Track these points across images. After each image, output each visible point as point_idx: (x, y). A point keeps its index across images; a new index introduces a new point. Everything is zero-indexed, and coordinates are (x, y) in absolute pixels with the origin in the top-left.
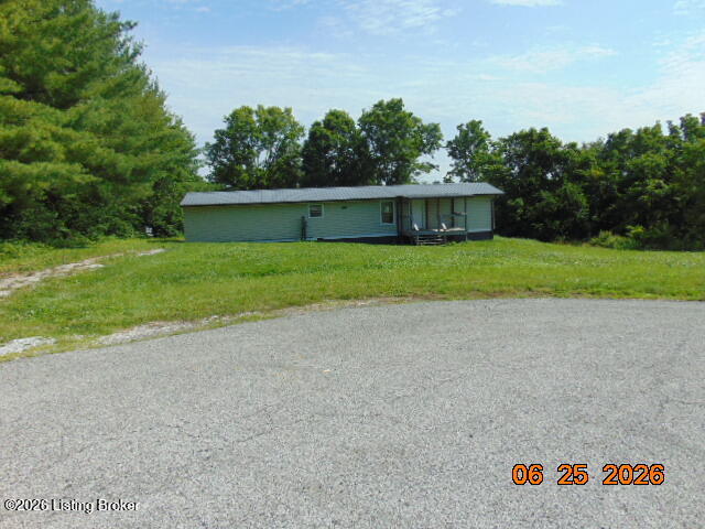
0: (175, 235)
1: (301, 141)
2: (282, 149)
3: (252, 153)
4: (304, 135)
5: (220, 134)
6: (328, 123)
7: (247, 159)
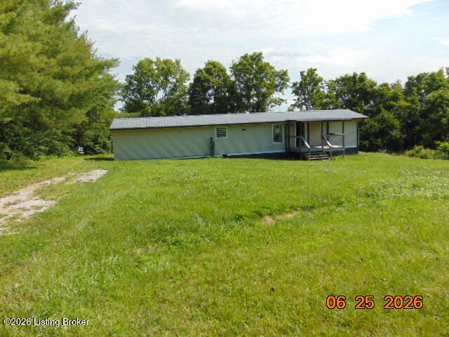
0: (101, 153)
1: (187, 84)
2: (174, 89)
3: (152, 92)
4: (189, 79)
5: (130, 78)
6: (208, 71)
7: (150, 96)
